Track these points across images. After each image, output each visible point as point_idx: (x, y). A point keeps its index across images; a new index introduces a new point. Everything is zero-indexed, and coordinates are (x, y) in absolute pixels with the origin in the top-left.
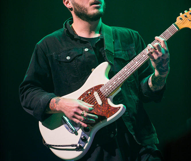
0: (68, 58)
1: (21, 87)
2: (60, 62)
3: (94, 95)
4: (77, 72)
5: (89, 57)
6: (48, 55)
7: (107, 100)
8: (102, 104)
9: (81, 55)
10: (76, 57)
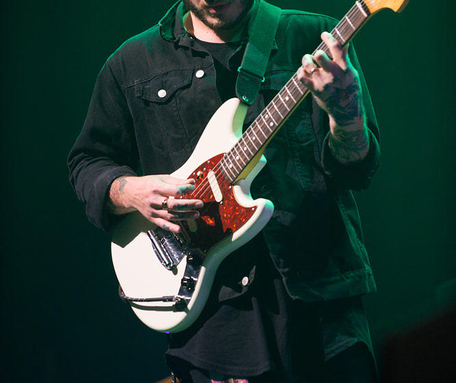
0: (162, 94)
1: (70, 160)
2: (147, 103)
3: (207, 179)
4: (180, 127)
5: (203, 91)
6: (123, 87)
7: (231, 190)
8: (222, 200)
9: (188, 86)
10: (177, 91)
